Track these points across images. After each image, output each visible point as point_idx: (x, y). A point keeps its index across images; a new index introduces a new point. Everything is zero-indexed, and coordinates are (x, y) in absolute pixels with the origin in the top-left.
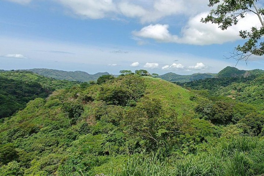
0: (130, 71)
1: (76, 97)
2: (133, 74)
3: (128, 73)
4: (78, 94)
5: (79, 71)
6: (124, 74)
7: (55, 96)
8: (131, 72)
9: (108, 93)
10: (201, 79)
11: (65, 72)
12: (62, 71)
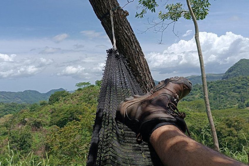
0: (88, 83)
1: (24, 123)
2: (93, 86)
3: (86, 86)
4: (26, 119)
5: (29, 90)
6: (82, 87)
7: (2, 123)
8: (90, 84)
9: (62, 115)
10: (198, 85)
11: (13, 93)
12: (10, 92)
